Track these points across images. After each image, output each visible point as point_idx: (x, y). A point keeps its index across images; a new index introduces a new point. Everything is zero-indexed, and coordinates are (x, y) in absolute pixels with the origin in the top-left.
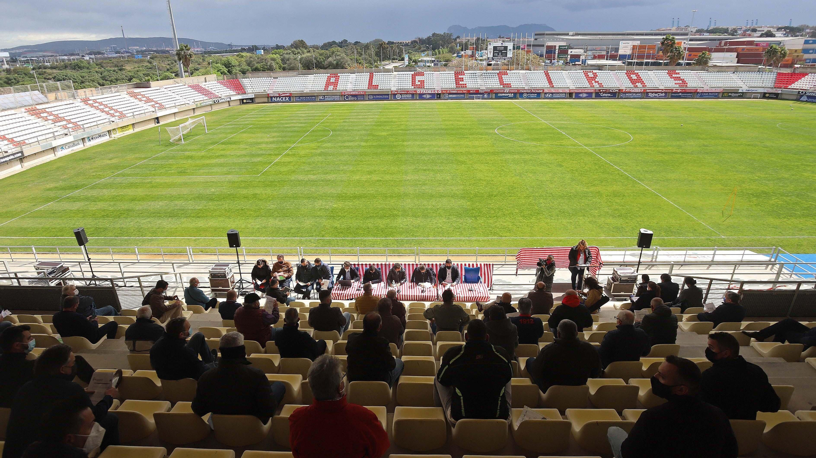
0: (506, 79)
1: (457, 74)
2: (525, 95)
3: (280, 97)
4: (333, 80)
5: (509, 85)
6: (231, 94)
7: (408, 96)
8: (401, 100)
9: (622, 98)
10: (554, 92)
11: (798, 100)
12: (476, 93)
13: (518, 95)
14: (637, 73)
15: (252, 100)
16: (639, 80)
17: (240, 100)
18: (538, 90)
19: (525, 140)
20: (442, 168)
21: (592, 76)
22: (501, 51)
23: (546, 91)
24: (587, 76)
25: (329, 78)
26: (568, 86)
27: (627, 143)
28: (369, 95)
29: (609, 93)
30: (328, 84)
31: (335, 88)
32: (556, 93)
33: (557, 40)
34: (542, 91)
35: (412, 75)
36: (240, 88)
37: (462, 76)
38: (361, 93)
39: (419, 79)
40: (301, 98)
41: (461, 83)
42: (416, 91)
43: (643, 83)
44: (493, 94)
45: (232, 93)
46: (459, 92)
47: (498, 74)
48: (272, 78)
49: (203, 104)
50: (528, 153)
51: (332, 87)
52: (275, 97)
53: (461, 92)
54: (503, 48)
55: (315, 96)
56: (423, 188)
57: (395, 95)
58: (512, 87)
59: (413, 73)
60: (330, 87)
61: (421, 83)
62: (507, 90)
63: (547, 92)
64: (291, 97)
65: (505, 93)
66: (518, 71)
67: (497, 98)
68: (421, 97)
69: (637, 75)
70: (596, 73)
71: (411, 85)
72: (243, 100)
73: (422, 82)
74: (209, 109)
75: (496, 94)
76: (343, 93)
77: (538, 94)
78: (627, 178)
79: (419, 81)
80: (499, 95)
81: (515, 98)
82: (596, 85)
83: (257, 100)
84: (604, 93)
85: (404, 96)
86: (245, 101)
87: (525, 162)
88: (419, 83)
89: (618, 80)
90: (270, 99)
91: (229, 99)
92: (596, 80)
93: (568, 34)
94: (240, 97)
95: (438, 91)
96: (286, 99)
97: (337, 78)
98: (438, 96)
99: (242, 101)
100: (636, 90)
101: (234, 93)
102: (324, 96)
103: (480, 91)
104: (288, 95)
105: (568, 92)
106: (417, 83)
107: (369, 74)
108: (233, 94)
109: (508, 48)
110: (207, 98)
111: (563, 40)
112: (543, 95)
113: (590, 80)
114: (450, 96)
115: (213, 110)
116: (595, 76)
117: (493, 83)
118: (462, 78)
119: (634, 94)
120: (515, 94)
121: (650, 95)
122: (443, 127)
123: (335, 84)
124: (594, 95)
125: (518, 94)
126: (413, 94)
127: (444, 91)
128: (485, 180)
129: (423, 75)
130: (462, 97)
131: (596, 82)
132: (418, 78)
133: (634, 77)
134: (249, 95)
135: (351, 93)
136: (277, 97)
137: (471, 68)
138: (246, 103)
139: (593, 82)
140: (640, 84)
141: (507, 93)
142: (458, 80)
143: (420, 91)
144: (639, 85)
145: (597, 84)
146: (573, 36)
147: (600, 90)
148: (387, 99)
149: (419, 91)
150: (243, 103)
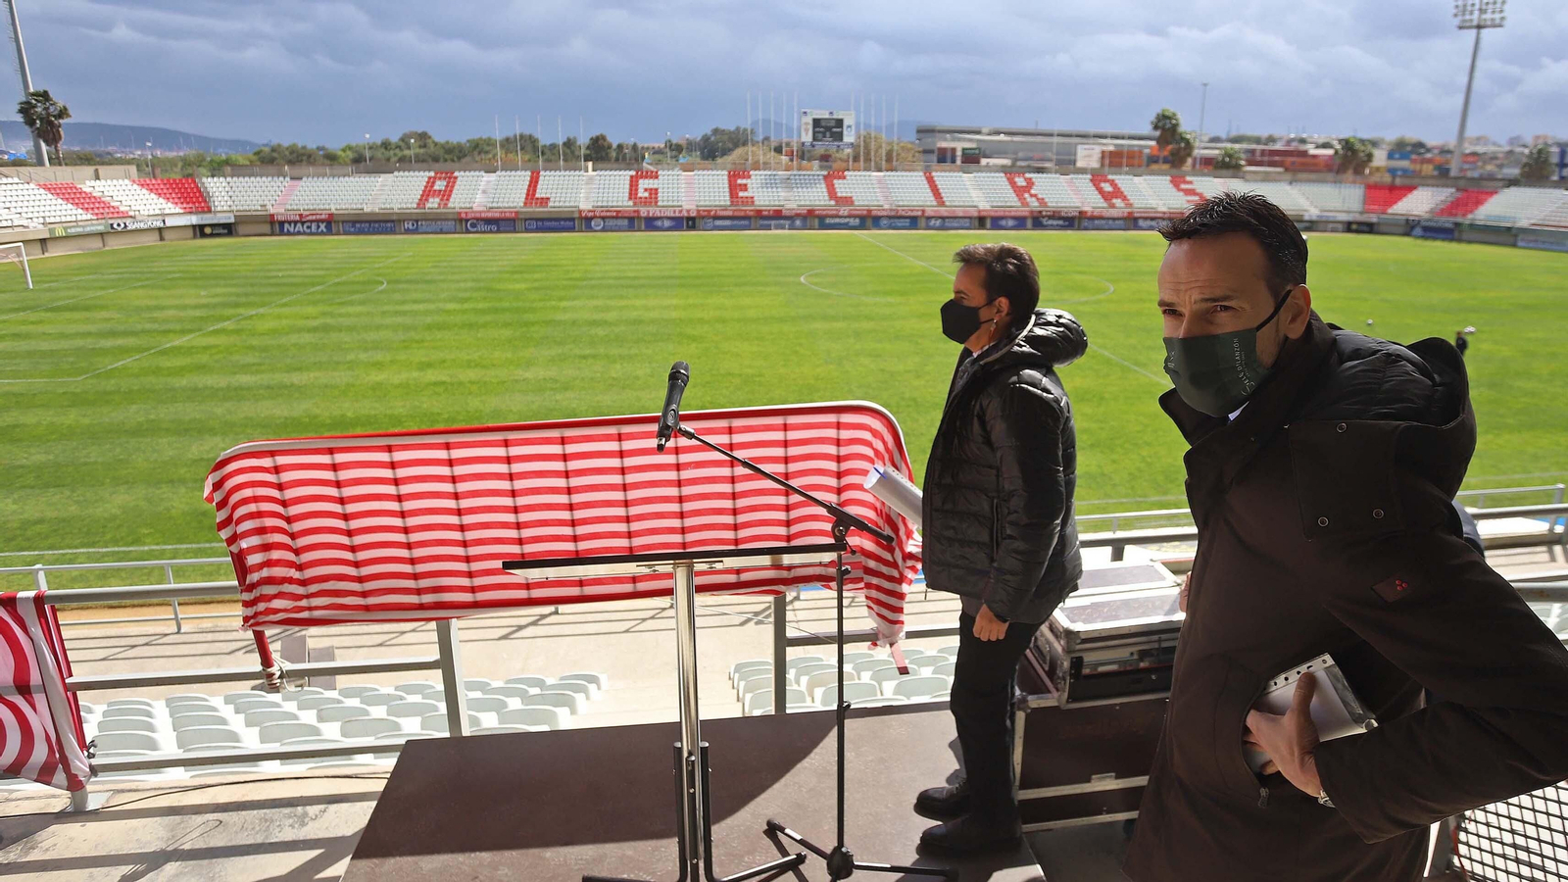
0: (842, 188)
1: (733, 177)
2: (885, 222)
3: (303, 223)
4: (440, 185)
5: (848, 201)
6: (167, 211)
7: (620, 222)
8: (604, 230)
9: (1086, 229)
10: (946, 214)
11: (1407, 234)
12: (776, 217)
13: (869, 222)
14: (1113, 181)
15: (228, 229)
16: (1117, 193)
17: (194, 226)
18: (912, 211)
19: (866, 294)
20: (634, 351)
21: (1024, 184)
22: (828, 129)
23: (929, 212)
24: (1013, 184)
25: (431, 182)
26: (975, 204)
27: (1101, 297)
28: (526, 220)
29: (1061, 218)
30: (428, 192)
31: (443, 203)
32: (951, 218)
33: (959, 140)
34: (920, 213)
35: (632, 177)
36: (193, 197)
37: (744, 181)
38: (508, 215)
39: (646, 186)
40: (358, 225)
41: (741, 194)
42: (638, 211)
43: (1124, 198)
44: (812, 219)
45: (170, 207)
46: (736, 214)
47: (825, 177)
48: (288, 179)
49: (73, 230)
50: (869, 318)
51: (437, 200)
52: (290, 223)
53: (742, 214)
54: (833, 124)
55: (393, 221)
56: (558, 397)
57: (589, 219)
58: (856, 203)
59: (633, 173)
60: (431, 200)
61: (650, 194)
62: (844, 211)
63: (932, 214)
64: (332, 224)
65: (841, 217)
66: (868, 173)
67: (824, 226)
68: (651, 224)
69: (1112, 183)
70: (1030, 179)
71: (627, 199)
72: (202, 227)
73: (654, 192)
74: (96, 243)
75: (822, 218)
76: (463, 216)
77: (913, 221)
78: (1108, 362)
79: (646, 190)
80: (828, 221)
81: (862, 227)
82: (1034, 203)
83: (241, 229)
84: (1050, 217)
85: (610, 223)
86: (208, 230)
87: (857, 334)
88: (646, 194)
89: (1077, 192)
90: (276, 225)
91: (160, 224)
92: (1033, 192)
93: (978, 133)
94: (194, 220)
95: (688, 211)
96: (319, 227)
97: (451, 181)
98: (689, 222)
99: (199, 231)
100: (1113, 213)
101: (178, 210)
102: (417, 221)
103: (785, 213)
104: (323, 217)
105: (976, 214)
106: (640, 195)
107: (529, 173)
108: (173, 211)
109: (846, 123)
110: (89, 216)
111: (971, 140)
112: (922, 223)
113: (1019, 191)
114: (718, 223)
115: (107, 248)
116: (1030, 183)
117: (815, 196)
118: (746, 185)
119: (1111, 222)
120: (863, 218)
121: (1141, 223)
122: (676, 273)
123: (446, 195)
124: (1029, 223)
125: (869, 220)
126: (631, 219)
127: (704, 211)
128: (740, 375)
129: (657, 177)
130: (746, 226)
131: (1032, 196)
132: (644, 184)
133: (1107, 187)
134: (219, 215)
135: (483, 215)
136: (296, 223)
137: (766, 166)
138: (212, 235)
139: (1027, 195)
140: (1119, 200)
141: (845, 217)
142: (734, 189)
143: (648, 212)
144: (1118, 202)
145: (1034, 199)
146: (989, 134)
147: (1040, 212)
148: (571, 229)
149: (644, 211)
150: (203, 235)
